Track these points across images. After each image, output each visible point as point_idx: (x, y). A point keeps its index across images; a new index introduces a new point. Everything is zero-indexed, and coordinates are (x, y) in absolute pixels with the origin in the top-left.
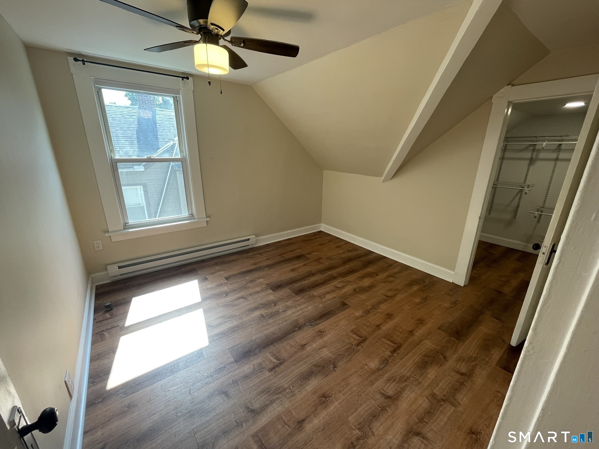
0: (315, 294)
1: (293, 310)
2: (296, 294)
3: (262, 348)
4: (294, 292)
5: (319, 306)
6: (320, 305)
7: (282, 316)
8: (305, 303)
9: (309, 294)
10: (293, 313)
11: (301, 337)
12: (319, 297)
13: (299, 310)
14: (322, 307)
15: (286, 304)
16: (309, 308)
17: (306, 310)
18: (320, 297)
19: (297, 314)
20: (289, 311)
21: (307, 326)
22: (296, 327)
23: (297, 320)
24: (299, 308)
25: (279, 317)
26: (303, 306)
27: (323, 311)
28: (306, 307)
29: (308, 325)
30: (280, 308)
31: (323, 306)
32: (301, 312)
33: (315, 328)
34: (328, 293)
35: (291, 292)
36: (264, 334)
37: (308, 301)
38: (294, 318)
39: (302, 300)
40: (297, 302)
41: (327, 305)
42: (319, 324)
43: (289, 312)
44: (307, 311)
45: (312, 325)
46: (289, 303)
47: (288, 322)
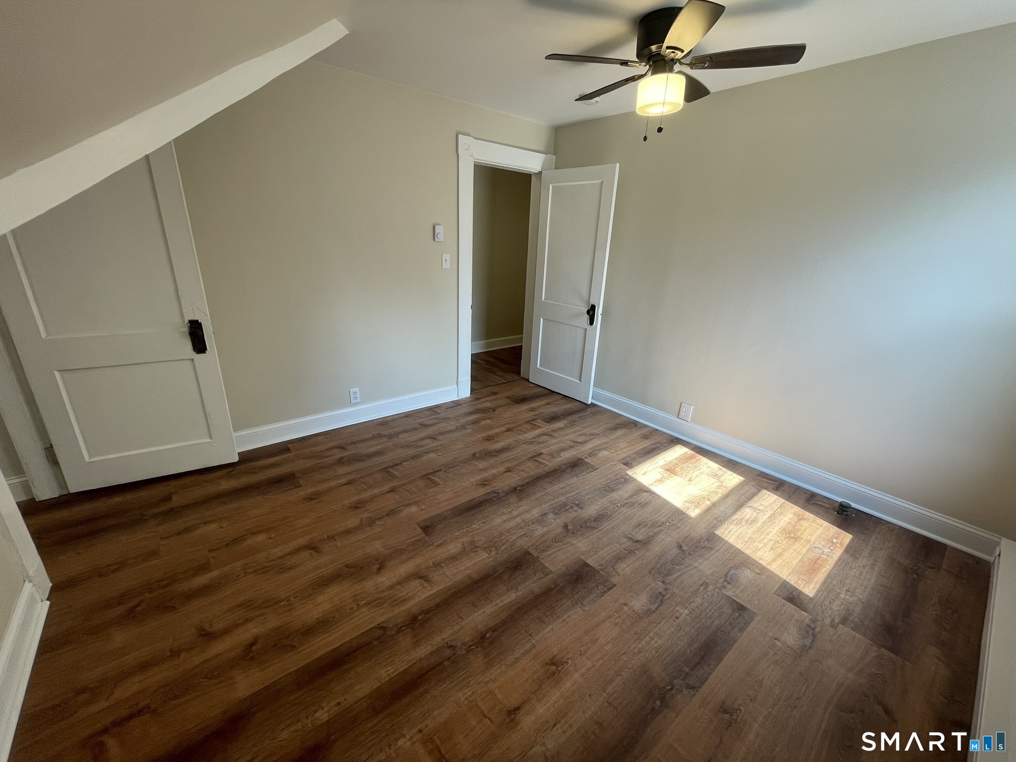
0: (484, 555)
1: (528, 516)
2: (529, 554)
3: (558, 470)
4: (536, 559)
5: (479, 525)
6: (478, 527)
7: (546, 507)
8: (508, 531)
9: (497, 554)
10: (527, 511)
11: (514, 480)
12: (477, 547)
13: (517, 516)
14: (475, 522)
15: (545, 529)
16: (499, 521)
17: (505, 517)
18: (473, 547)
19: (521, 509)
20: (537, 515)
21: (504, 492)
22: (521, 491)
23: (520, 500)
24: (518, 520)
25: (551, 505)
26: (512, 524)
27: (474, 514)
28: (504, 522)
29: (502, 493)
30: (554, 520)
31: (471, 525)
32: (515, 513)
33: (492, 490)
34: (454, 558)
35: (541, 560)
36: (564, 483)
37: (501, 535)
38: (524, 502)
39: (514, 537)
40: (523, 533)
41: (464, 526)
42: (485, 495)
43: (535, 513)
44: (503, 514)
45: (496, 492)
46: (539, 530)
47: (533, 498)
